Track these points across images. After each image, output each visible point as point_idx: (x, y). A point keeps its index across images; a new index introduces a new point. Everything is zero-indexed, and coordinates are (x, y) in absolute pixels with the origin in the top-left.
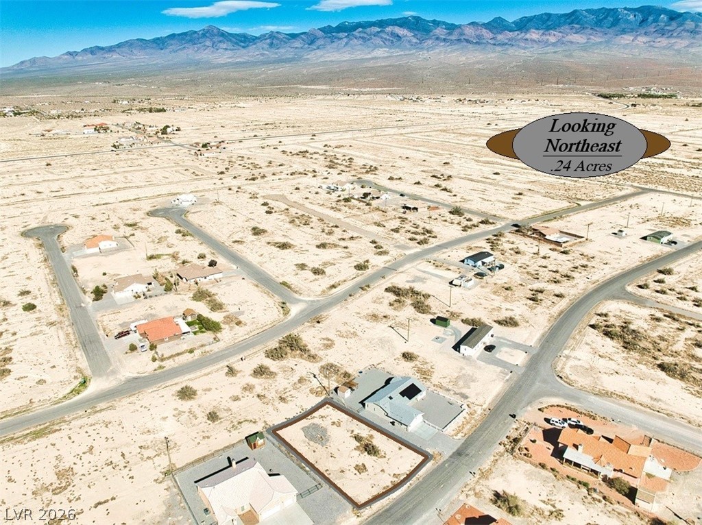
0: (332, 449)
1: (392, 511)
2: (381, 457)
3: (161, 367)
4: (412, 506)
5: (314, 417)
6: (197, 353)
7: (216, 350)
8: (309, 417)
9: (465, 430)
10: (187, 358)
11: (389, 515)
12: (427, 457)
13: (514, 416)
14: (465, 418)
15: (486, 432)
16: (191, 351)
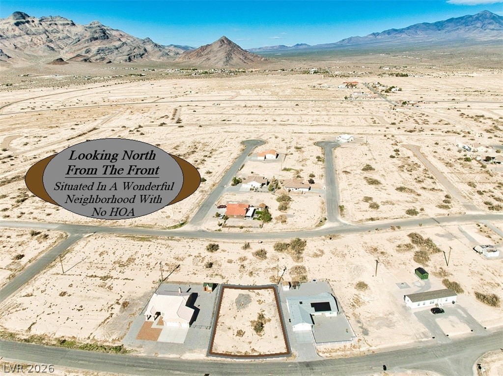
0: (239, 314)
1: (224, 366)
2: (259, 335)
3: (220, 230)
4: (238, 371)
5: (254, 292)
6: (244, 229)
7: (255, 232)
8: (251, 290)
9: (334, 354)
10: (237, 230)
11: (221, 367)
12: (288, 353)
13: (385, 368)
14: (345, 346)
15: (348, 365)
16: (242, 228)
